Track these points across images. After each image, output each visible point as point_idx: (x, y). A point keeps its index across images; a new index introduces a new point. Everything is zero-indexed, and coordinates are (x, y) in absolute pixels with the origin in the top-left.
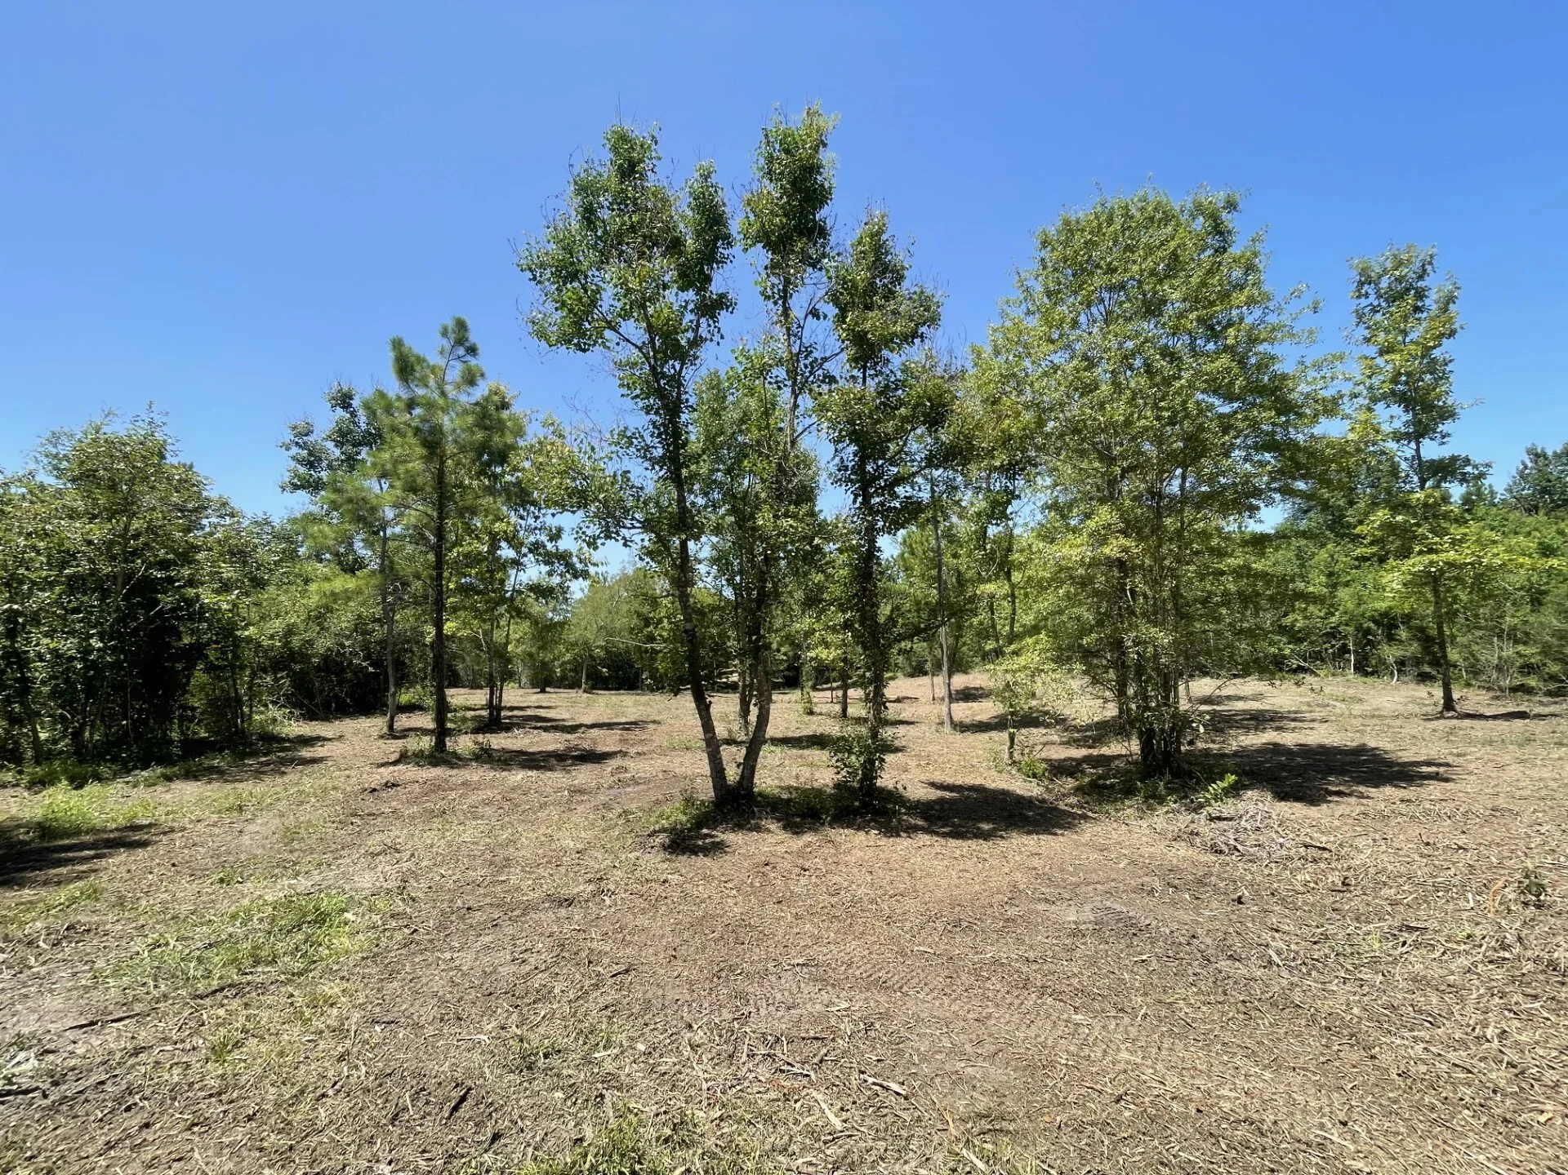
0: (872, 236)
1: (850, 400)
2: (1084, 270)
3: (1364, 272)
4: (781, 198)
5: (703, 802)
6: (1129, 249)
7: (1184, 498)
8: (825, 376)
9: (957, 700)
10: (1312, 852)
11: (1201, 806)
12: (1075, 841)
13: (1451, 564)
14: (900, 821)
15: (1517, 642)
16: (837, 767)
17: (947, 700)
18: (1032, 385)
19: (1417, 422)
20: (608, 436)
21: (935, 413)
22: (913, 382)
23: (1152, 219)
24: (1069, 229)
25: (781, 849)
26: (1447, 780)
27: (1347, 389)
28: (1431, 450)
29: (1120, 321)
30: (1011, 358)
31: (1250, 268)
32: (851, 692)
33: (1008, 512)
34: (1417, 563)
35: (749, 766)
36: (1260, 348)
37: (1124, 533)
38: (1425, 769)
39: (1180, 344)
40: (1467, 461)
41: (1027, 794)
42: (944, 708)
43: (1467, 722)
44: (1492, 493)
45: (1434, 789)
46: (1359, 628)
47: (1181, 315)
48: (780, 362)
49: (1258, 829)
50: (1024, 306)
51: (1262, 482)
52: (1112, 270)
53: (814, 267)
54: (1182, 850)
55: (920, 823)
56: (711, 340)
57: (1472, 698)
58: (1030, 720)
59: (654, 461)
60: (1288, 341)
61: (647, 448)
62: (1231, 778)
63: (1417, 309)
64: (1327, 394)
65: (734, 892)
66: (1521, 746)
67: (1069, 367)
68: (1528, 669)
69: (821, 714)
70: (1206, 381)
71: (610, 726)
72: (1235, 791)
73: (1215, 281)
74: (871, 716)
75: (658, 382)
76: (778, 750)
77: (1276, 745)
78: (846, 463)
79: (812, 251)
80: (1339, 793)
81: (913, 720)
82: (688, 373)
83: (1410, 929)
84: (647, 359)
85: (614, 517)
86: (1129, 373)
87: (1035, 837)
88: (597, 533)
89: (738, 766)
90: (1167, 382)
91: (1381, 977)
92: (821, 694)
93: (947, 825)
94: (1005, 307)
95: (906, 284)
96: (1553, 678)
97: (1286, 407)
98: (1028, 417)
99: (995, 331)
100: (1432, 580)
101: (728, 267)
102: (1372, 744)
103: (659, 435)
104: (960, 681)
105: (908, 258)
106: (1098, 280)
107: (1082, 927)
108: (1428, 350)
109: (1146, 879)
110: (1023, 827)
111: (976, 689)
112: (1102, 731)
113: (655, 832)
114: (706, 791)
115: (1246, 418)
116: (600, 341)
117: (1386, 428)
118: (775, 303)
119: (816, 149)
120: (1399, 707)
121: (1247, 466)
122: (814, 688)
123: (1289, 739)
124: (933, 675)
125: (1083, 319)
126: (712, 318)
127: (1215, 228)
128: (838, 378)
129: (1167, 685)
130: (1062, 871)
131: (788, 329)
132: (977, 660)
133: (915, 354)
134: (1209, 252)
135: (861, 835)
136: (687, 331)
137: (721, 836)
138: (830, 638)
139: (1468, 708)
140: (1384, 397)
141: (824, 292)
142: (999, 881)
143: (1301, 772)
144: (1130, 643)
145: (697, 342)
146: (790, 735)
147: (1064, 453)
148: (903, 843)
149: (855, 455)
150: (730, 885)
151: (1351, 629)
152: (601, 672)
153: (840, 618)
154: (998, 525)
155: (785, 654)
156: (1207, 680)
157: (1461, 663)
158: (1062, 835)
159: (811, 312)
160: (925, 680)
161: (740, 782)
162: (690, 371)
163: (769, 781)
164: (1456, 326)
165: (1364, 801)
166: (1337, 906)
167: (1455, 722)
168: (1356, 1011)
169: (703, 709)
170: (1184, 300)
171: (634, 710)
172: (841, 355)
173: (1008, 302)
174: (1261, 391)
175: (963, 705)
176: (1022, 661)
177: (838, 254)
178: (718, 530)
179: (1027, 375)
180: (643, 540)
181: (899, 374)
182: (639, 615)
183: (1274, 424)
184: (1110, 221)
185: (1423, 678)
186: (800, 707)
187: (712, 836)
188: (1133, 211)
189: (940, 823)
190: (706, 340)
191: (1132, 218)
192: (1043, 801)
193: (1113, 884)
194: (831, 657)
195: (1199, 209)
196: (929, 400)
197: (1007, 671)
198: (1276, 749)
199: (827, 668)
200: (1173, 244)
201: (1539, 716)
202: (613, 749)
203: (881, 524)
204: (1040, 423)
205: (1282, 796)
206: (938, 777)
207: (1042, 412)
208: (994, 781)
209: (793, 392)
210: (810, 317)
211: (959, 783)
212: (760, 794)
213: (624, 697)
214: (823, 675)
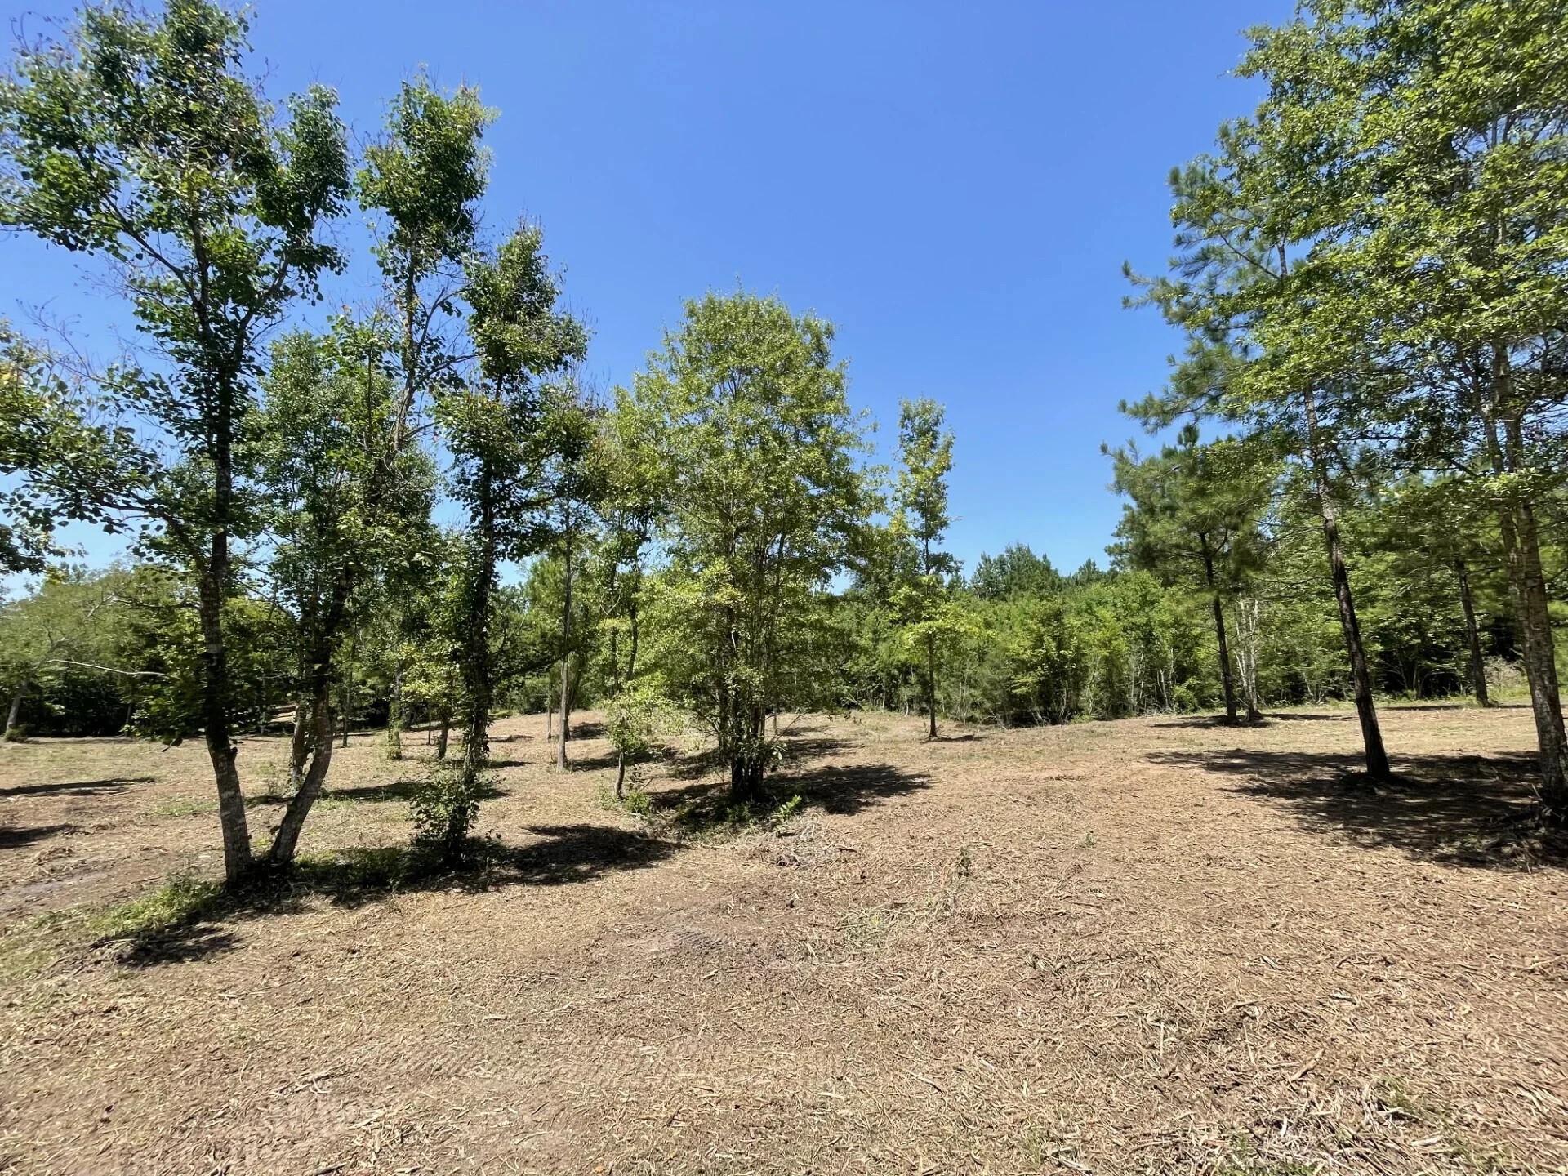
0: (523, 248)
1: (476, 410)
2: (722, 348)
3: (907, 410)
4: (419, 168)
5: (206, 886)
6: (756, 341)
7: (780, 561)
8: (451, 378)
9: (575, 738)
10: (845, 854)
11: (774, 825)
12: (668, 870)
13: (941, 630)
14: (491, 872)
15: (972, 686)
16: (418, 820)
17: (562, 738)
18: (668, 438)
19: (927, 526)
20: (102, 374)
21: (572, 444)
22: (551, 407)
23: (775, 323)
24: (713, 309)
25: (322, 931)
26: (928, 788)
27: (891, 493)
28: (935, 548)
29: (746, 400)
30: (652, 408)
31: (838, 386)
32: (451, 732)
33: (638, 552)
34: (922, 627)
35: (289, 831)
36: (841, 449)
37: (733, 583)
38: (917, 780)
39: (788, 432)
40: (951, 559)
41: (630, 829)
42: (558, 746)
43: (943, 744)
44: (964, 582)
45: (921, 795)
46: (889, 674)
47: (790, 409)
48: (393, 347)
49: (811, 840)
50: (668, 364)
51: (833, 555)
52: (743, 356)
53: (452, 258)
54: (756, 867)
55: (513, 872)
56: (303, 297)
57: (946, 726)
58: (642, 755)
59: (183, 427)
60: (857, 449)
61: (174, 405)
62: (797, 798)
63: (932, 446)
64: (879, 494)
65: (235, 1002)
66: (967, 759)
67: (702, 429)
68: (976, 705)
69: (411, 758)
70: (803, 467)
71: (49, 790)
72: (799, 809)
73: (815, 388)
74: (467, 758)
75: (205, 324)
76: (343, 806)
77: (829, 768)
78: (467, 476)
79: (450, 239)
80: (867, 804)
81: (525, 760)
82: (257, 324)
83: (897, 905)
84: (190, 291)
85: (91, 488)
86: (748, 447)
87: (631, 872)
88: (54, 506)
89: (272, 832)
90: (777, 460)
91: (876, 948)
92: (417, 735)
93: (543, 872)
94: (652, 359)
95: (554, 308)
96: (987, 712)
97: (852, 500)
98: (663, 466)
99: (640, 379)
100: (928, 640)
101: (340, 219)
102: (889, 763)
103: (196, 392)
104: (577, 718)
105: (558, 283)
106: (732, 360)
107: (662, 956)
108: (936, 476)
109: (723, 898)
110: (620, 864)
111: (595, 725)
112: (704, 762)
113: (107, 938)
114: (213, 869)
115: (827, 502)
116: (107, 244)
117: (911, 527)
118: (396, 280)
119: (468, 134)
120: (908, 734)
121: (825, 540)
122: (407, 727)
123: (838, 763)
124: (552, 712)
125: (716, 390)
126: (308, 270)
127: (818, 346)
128: (467, 382)
129: (758, 721)
130: (651, 902)
131: (411, 315)
132: (598, 696)
133: (556, 380)
134: (813, 364)
135: (439, 897)
136: (267, 273)
137: (226, 927)
138: (432, 668)
139: (944, 735)
140: (911, 504)
141: (459, 287)
142: (590, 924)
143: (843, 789)
144: (730, 682)
145: (279, 292)
146: (365, 785)
147: (691, 506)
148: (490, 899)
149: (479, 470)
150: (231, 994)
151: (884, 675)
152: (50, 710)
153: (448, 646)
154: (626, 564)
155: (372, 688)
156: (789, 715)
157: (942, 701)
158: (657, 867)
159: (442, 304)
160: (542, 718)
161: (273, 854)
162: (260, 323)
163: (321, 845)
164: (951, 463)
165: (881, 808)
166: (856, 896)
167: (935, 744)
168: (858, 981)
169: (224, 759)
170: (793, 397)
171: (106, 765)
172: (474, 359)
173: (654, 355)
174: (838, 483)
175: (579, 742)
176: (638, 696)
177: (482, 254)
178: (285, 529)
179: (665, 427)
180: (145, 527)
181: (537, 395)
182: (137, 630)
183: (844, 510)
184: (745, 313)
185: (923, 712)
186: (384, 752)
187: (211, 931)
188: (763, 311)
189: (535, 871)
190: (293, 293)
191: (761, 316)
192: (644, 835)
193: (694, 908)
194: (433, 692)
195: (808, 328)
196: (566, 429)
197: (623, 707)
198: (830, 770)
199: (426, 703)
200: (789, 348)
201: (978, 739)
202: (51, 823)
203: (501, 547)
204: (674, 475)
205: (832, 810)
206: (542, 820)
207: (676, 464)
208: (599, 819)
209: (409, 384)
210: (439, 309)
211: (561, 825)
212: (304, 864)
213: (89, 747)
214: (419, 713)
